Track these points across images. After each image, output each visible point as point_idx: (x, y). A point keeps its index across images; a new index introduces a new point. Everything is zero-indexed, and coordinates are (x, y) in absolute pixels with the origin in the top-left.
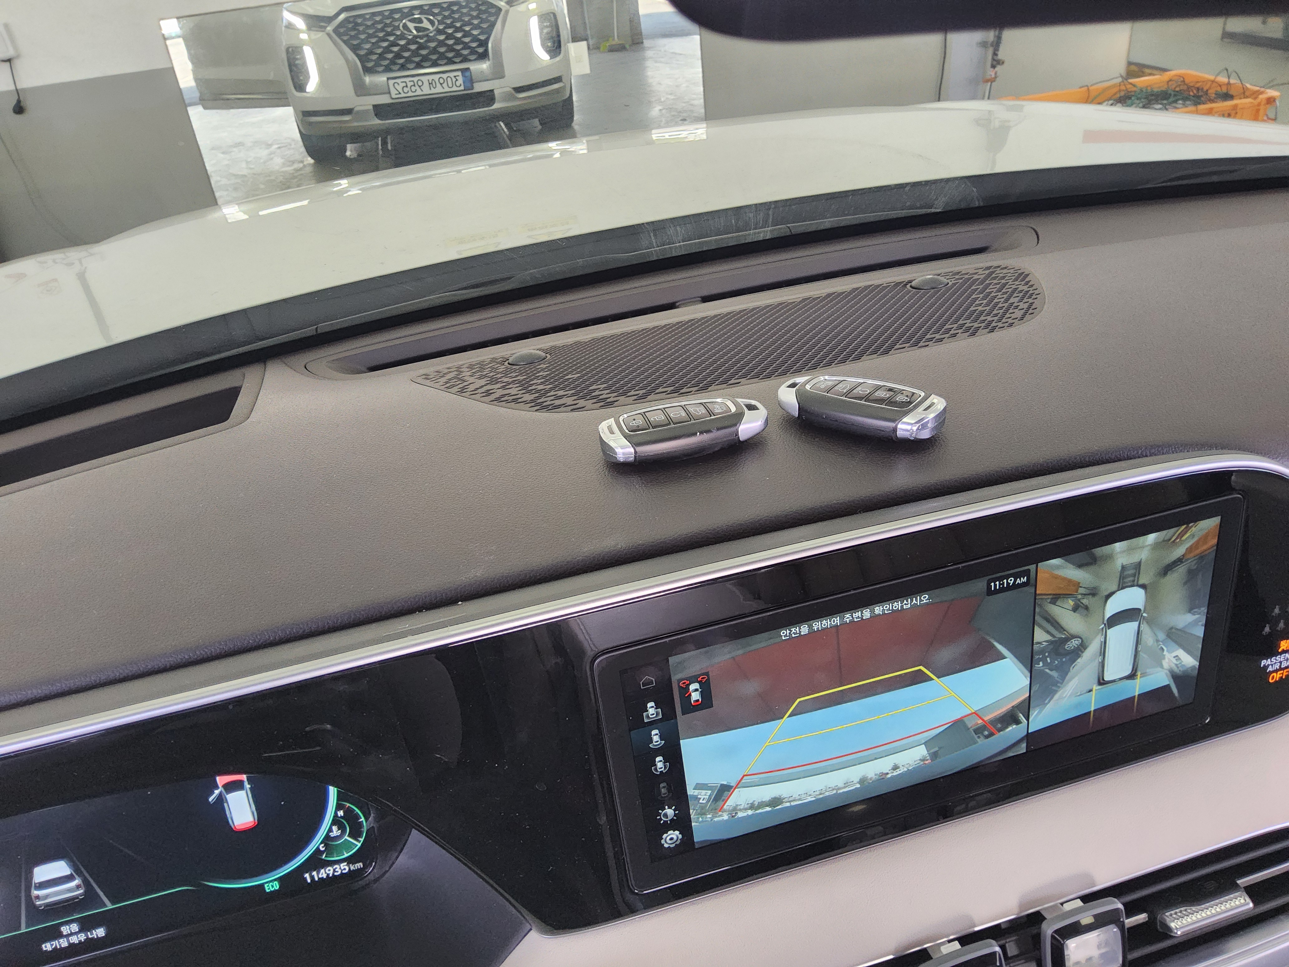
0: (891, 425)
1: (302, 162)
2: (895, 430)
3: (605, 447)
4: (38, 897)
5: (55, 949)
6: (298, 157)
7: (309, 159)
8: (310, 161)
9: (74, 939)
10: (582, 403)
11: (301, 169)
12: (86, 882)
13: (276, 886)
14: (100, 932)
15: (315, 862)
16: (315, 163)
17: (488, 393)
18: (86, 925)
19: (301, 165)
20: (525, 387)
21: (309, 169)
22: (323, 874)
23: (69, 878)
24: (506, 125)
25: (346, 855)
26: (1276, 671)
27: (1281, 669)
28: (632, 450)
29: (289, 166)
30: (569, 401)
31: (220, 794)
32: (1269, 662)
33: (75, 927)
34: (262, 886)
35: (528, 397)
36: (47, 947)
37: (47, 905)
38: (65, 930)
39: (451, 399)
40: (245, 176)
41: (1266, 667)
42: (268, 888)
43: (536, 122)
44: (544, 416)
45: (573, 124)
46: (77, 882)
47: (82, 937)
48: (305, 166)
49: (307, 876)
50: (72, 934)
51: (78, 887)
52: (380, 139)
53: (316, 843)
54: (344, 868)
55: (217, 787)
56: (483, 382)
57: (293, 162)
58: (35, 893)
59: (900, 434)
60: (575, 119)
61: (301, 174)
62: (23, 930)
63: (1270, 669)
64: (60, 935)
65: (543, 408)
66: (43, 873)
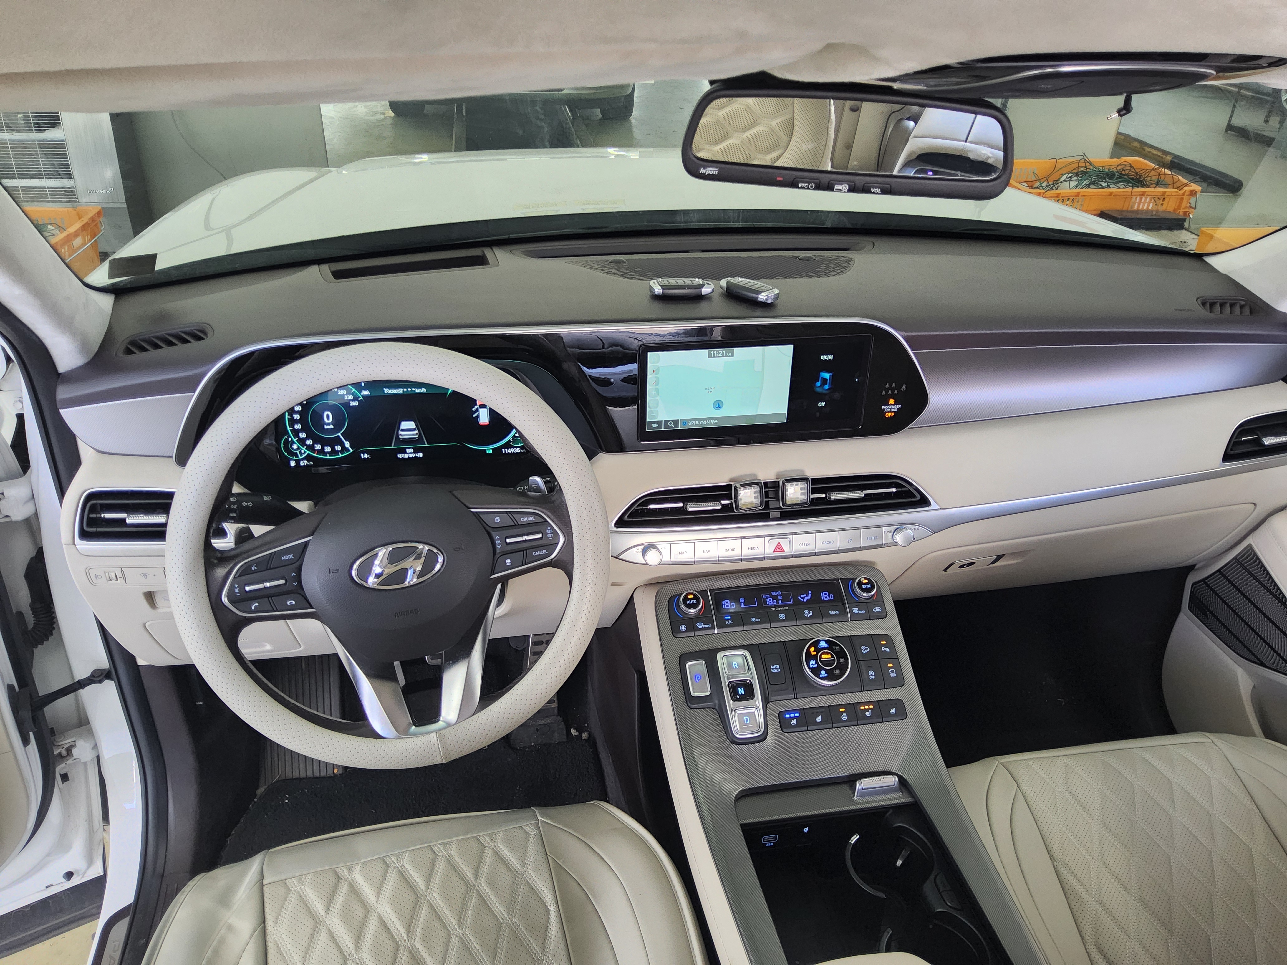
0: (756, 296)
1: (384, 114)
2: (758, 298)
3: (651, 288)
4: (401, 435)
5: (403, 458)
6: (380, 109)
7: (391, 112)
8: (391, 114)
9: (411, 456)
10: (642, 278)
11: (382, 120)
12: (420, 434)
13: (491, 452)
14: (421, 455)
15: (507, 445)
16: (394, 117)
17: (602, 270)
18: (416, 451)
19: (383, 117)
20: (618, 270)
21: (389, 121)
22: (510, 451)
23: (414, 430)
24: (571, 111)
25: (520, 445)
26: (889, 412)
27: (890, 412)
28: (662, 291)
29: (372, 116)
30: (637, 277)
31: (477, 408)
32: (885, 407)
33: (412, 450)
34: (485, 450)
35: (619, 273)
36: (400, 456)
37: (403, 439)
38: (408, 451)
39: (586, 270)
40: (332, 118)
41: (884, 409)
42: (488, 452)
43: (598, 112)
44: (626, 280)
45: (631, 118)
46: (417, 432)
47: (414, 455)
48: (385, 118)
49: (503, 450)
50: (410, 453)
51: (417, 434)
52: (456, 105)
53: (509, 437)
54: (518, 450)
55: (476, 405)
56: (599, 266)
57: (376, 113)
58: (400, 432)
59: (759, 299)
60: (633, 114)
61: (382, 125)
62: (393, 447)
63: (886, 411)
64: (406, 453)
65: (626, 277)
66: (405, 425)
